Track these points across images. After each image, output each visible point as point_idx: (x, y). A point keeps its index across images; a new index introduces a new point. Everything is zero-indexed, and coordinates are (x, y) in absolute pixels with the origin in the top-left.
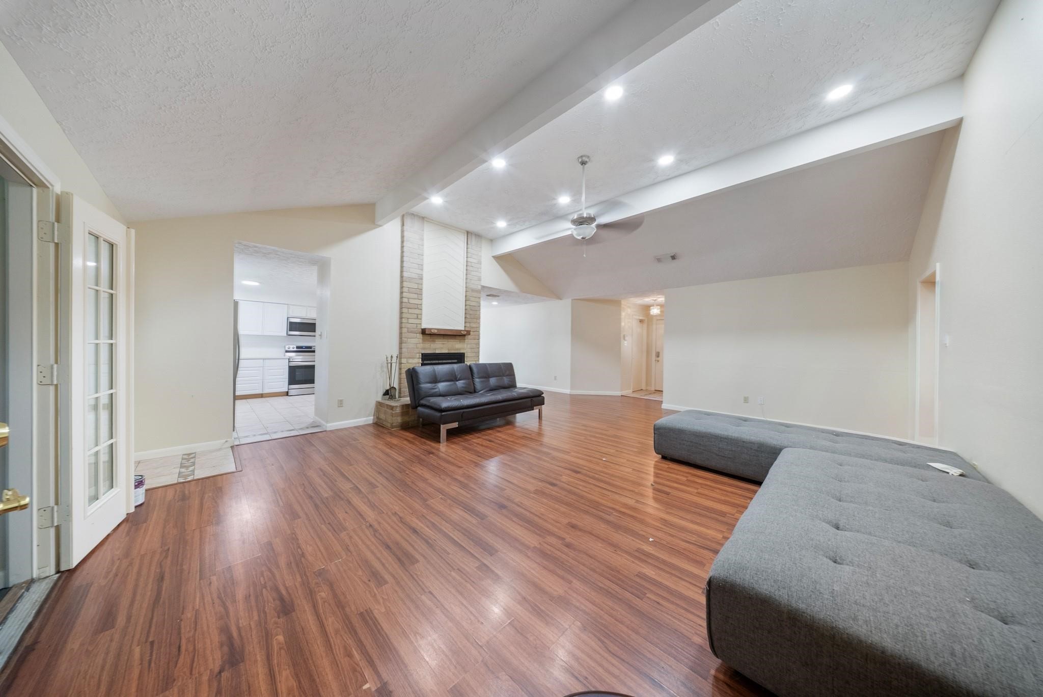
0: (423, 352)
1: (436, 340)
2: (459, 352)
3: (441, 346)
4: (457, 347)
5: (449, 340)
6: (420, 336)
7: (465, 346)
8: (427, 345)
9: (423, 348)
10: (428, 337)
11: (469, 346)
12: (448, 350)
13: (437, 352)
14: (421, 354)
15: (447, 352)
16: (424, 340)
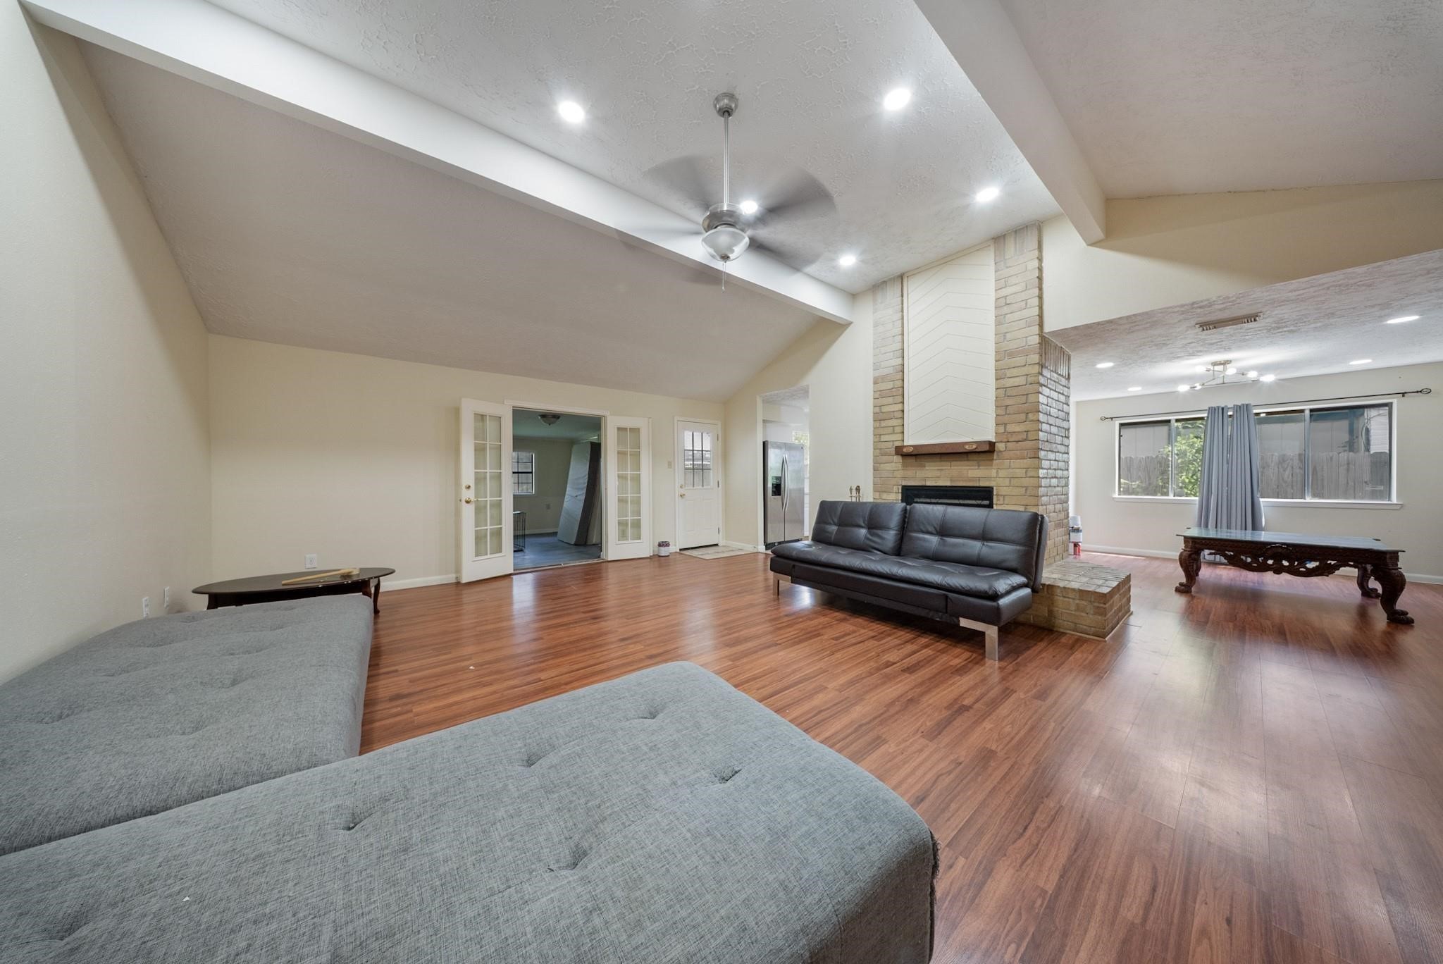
0: (905, 483)
1: (927, 464)
2: (977, 484)
3: (938, 473)
4: (970, 475)
5: (953, 463)
6: (898, 459)
7: (994, 473)
8: (910, 472)
9: (904, 478)
10: (911, 460)
11: (1002, 473)
12: (951, 481)
13: (928, 484)
14: (900, 487)
15: (948, 484)
16: (904, 465)
